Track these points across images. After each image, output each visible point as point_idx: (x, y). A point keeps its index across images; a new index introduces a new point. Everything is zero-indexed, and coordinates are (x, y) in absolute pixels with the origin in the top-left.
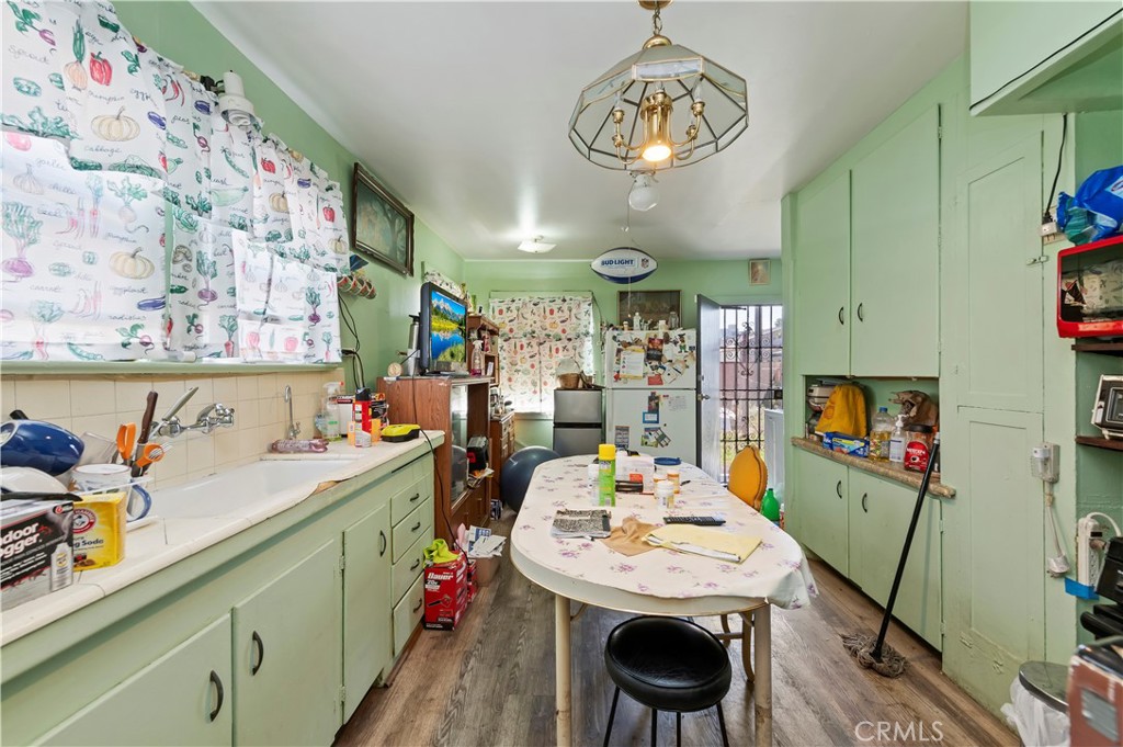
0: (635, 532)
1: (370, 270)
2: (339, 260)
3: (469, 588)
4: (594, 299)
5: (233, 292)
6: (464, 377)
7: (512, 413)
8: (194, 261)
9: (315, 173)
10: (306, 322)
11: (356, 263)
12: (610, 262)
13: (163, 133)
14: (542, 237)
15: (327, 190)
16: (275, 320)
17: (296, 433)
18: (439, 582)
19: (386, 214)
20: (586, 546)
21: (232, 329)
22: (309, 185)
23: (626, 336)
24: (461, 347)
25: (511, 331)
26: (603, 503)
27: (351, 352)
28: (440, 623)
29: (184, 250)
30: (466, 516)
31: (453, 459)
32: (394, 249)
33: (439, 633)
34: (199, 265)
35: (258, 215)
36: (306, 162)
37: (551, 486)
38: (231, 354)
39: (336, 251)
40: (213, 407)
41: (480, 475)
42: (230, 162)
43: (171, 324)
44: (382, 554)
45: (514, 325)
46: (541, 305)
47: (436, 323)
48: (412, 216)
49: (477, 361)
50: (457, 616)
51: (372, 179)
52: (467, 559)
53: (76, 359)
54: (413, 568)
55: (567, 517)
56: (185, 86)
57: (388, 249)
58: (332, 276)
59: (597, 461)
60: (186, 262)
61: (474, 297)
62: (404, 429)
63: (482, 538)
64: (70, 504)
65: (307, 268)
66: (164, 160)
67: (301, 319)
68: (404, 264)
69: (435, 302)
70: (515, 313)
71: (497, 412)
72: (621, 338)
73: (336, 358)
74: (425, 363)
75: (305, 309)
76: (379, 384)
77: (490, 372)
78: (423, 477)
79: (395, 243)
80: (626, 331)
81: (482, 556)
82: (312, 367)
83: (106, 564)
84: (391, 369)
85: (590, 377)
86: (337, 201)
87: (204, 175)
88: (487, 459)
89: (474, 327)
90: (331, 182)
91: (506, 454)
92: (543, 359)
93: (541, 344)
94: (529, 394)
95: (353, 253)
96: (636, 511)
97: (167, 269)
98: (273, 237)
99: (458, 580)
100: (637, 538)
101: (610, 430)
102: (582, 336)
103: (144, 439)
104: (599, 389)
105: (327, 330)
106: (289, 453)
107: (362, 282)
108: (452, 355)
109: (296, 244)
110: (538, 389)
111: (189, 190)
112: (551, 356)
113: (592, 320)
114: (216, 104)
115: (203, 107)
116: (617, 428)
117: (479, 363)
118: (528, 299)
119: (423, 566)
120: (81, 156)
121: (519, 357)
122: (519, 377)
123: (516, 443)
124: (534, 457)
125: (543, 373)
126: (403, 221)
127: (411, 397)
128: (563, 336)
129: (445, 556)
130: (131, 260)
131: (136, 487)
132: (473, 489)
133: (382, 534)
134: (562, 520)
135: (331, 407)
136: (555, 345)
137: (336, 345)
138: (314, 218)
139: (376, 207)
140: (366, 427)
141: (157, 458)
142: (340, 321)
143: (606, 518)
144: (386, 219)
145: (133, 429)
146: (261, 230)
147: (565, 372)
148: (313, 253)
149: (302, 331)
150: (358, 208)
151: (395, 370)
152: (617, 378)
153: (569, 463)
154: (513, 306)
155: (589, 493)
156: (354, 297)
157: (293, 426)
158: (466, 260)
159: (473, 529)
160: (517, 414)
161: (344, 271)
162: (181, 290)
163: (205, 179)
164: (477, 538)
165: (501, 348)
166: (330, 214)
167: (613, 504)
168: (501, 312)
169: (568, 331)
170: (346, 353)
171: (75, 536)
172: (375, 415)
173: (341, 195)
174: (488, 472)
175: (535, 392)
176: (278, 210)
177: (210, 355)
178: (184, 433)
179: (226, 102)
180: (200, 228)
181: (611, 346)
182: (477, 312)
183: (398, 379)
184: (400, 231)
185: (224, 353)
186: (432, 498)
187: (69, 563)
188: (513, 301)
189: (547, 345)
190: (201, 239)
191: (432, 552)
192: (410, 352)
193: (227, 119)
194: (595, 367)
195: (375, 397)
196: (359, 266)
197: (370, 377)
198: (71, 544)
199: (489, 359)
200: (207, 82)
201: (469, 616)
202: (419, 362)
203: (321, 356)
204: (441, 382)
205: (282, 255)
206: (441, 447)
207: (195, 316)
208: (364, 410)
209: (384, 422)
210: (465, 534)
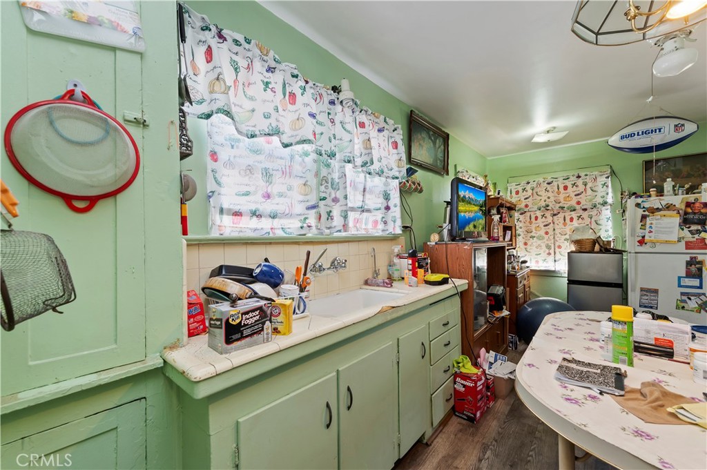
0: (657, 399)
1: (420, 175)
2: (400, 172)
3: (487, 396)
4: (613, 173)
5: (346, 197)
6: (484, 242)
7: (527, 270)
8: (330, 183)
9: (387, 123)
10: (383, 210)
11: (410, 172)
12: (632, 135)
13: (314, 121)
14: (555, 128)
15: (394, 131)
16: (369, 211)
17: (377, 275)
18: (464, 386)
19: (430, 138)
20: (594, 398)
21: (345, 217)
22: (384, 130)
23: (654, 201)
24: (482, 221)
25: (527, 206)
26: (616, 360)
27: (407, 227)
28: (465, 415)
29: (325, 178)
30: (487, 342)
31: (476, 299)
32: (436, 159)
33: (464, 422)
34: (332, 185)
35: (357, 153)
36: (382, 117)
37: (559, 334)
38: (345, 231)
39: (398, 167)
40: (335, 259)
41: (498, 315)
42: (343, 128)
43: (320, 216)
44: (423, 357)
45: (529, 202)
46: (555, 184)
47: (462, 207)
48: (448, 135)
49: (496, 231)
50: (478, 414)
51: (421, 118)
52: (486, 374)
53: (285, 235)
54: (445, 371)
55: (573, 366)
56: (324, 94)
57: (432, 160)
58: (397, 181)
59: (610, 320)
60: (326, 184)
61: (495, 184)
62: (438, 277)
63: (499, 362)
64: (271, 303)
65: (383, 179)
66: (315, 134)
67: (380, 209)
68: (441, 168)
69: (462, 193)
70: (530, 192)
71: (513, 268)
72: (647, 205)
73: (399, 231)
74: (454, 233)
75: (382, 203)
76: (425, 247)
77: (508, 237)
78: (453, 310)
79: (436, 155)
80: (653, 198)
81: (498, 375)
82: (386, 237)
83: (284, 334)
84: (432, 237)
85: (609, 242)
86: (399, 137)
87: (332, 138)
88: (505, 304)
89: (494, 206)
90: (396, 126)
91: (522, 301)
92: (556, 227)
93: (555, 215)
94: (544, 255)
95: (409, 166)
96: (662, 377)
97: (318, 189)
98: (364, 164)
99: (478, 389)
100: (662, 406)
101: (633, 290)
102: (598, 206)
103: (305, 274)
104: (619, 252)
105: (393, 214)
106: (374, 286)
107: (414, 183)
108: (475, 227)
109: (376, 166)
110: (552, 251)
111: (327, 147)
112: (565, 224)
113: (610, 190)
114: (338, 99)
115: (332, 103)
116: (642, 290)
117: (497, 231)
118: (541, 180)
119: (453, 371)
120: (286, 141)
121: (533, 226)
122: (535, 242)
123: (531, 293)
124: (548, 306)
125: (556, 238)
126: (441, 140)
127: (445, 256)
128: (578, 207)
129: (469, 369)
130: (304, 187)
131: (300, 297)
132: (492, 324)
133: (423, 344)
134: (567, 367)
135: (396, 260)
136: (568, 215)
137: (399, 223)
138: (386, 149)
139: (424, 135)
140: (415, 274)
141: (309, 284)
142: (401, 209)
143: (620, 377)
144: (430, 141)
145: (301, 268)
146: (359, 161)
147: (579, 238)
148: (385, 170)
149: (381, 216)
150: (412, 138)
151: (435, 238)
152: (642, 242)
153: (580, 316)
154: (528, 187)
155: (601, 347)
156: (411, 193)
157: (376, 271)
158: (489, 158)
159: (492, 353)
160: (532, 271)
161: (403, 178)
162: (324, 199)
163: (333, 139)
164: (496, 361)
165: (518, 220)
166: (395, 145)
167: (631, 364)
168: (517, 193)
169: (583, 202)
170: (405, 228)
171: (273, 318)
172: (420, 267)
173: (401, 132)
174: (505, 313)
175: (549, 254)
176: (366, 148)
177: (337, 232)
178: (325, 271)
179: (342, 96)
180: (332, 166)
181: (633, 213)
182: (496, 195)
183: (436, 243)
184: (439, 147)
185: (342, 231)
186: (459, 326)
187: (270, 331)
188: (528, 183)
189: (561, 215)
190: (333, 171)
191: (459, 363)
192: (445, 225)
193: (342, 105)
194: (614, 233)
195: (421, 255)
196: (413, 174)
197: (419, 243)
198: (271, 322)
199: (506, 229)
200: (335, 89)
201: (488, 418)
202: (450, 232)
203: (391, 230)
204: (467, 246)
205: (370, 174)
206: (465, 291)
207: (330, 211)
208: (413, 264)
209: (426, 271)
210: (486, 356)
